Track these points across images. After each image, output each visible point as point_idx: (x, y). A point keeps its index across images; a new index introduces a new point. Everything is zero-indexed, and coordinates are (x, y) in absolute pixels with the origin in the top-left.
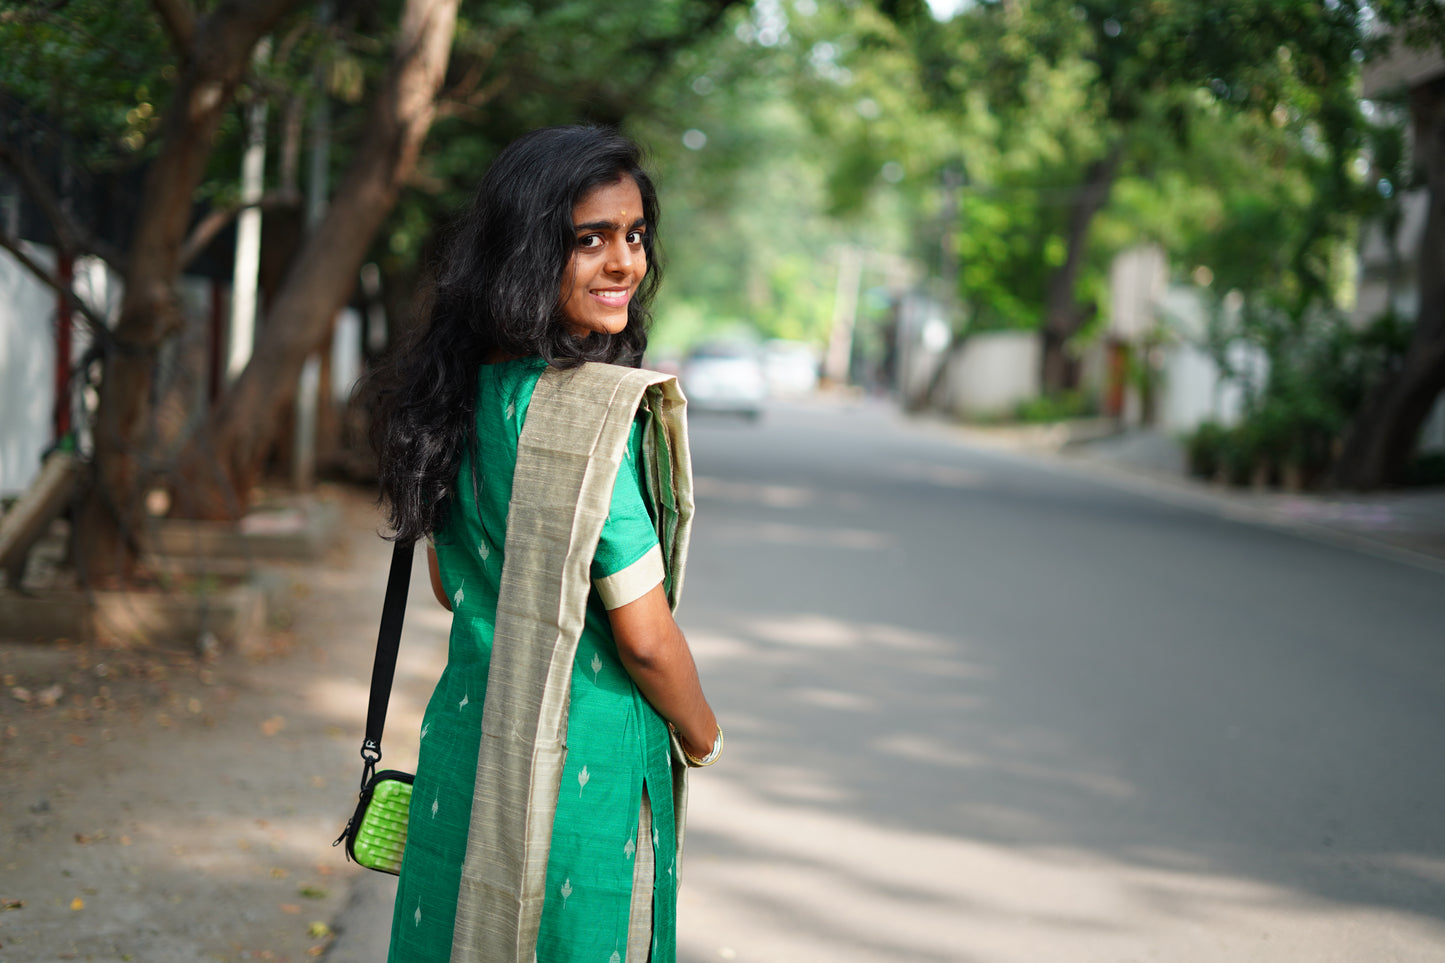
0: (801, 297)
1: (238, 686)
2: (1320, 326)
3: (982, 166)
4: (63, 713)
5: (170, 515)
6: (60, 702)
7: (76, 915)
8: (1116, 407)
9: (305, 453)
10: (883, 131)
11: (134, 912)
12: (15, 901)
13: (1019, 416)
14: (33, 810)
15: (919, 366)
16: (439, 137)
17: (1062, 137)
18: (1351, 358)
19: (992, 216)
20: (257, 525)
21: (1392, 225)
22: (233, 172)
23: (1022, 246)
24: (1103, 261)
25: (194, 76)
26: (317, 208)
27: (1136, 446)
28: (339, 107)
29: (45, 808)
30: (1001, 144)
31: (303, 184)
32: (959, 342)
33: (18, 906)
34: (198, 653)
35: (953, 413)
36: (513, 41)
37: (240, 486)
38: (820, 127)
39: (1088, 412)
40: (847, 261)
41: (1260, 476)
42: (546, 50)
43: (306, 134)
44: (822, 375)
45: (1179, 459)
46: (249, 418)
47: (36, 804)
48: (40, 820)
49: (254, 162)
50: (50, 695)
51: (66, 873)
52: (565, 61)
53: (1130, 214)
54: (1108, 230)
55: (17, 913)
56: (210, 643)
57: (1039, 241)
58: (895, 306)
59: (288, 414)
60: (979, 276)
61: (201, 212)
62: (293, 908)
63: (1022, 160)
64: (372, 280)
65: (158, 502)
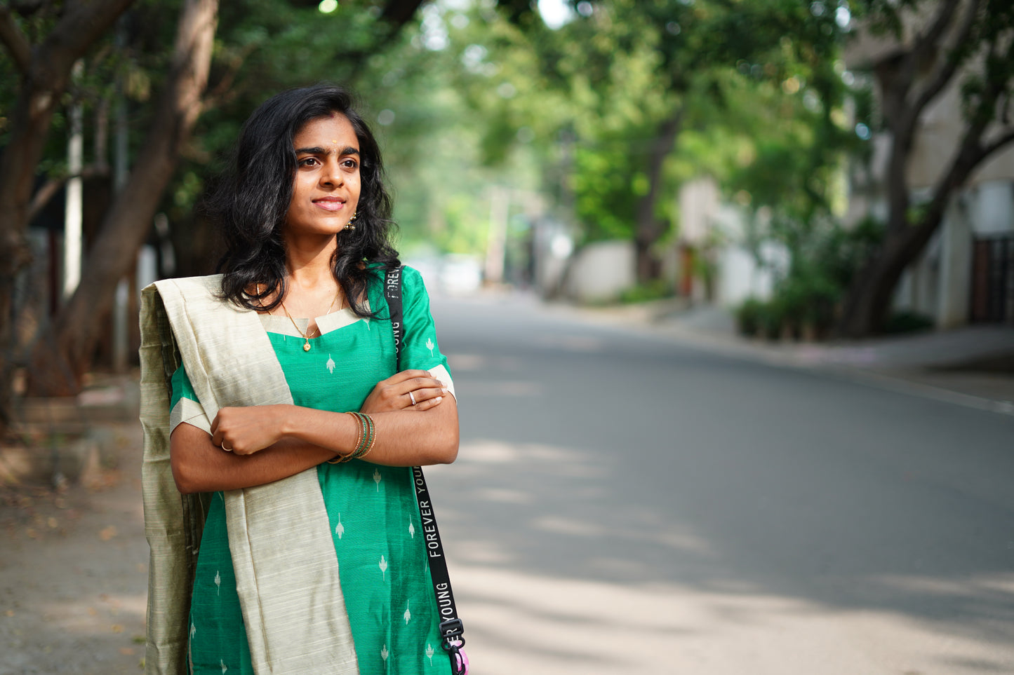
0: (466, 225)
1: (83, 508)
2: (823, 228)
3: (587, 128)
5: (26, 395)
8: (686, 290)
9: (121, 347)
10: (518, 106)
11: (19, 660)
13: (621, 300)
15: (551, 269)
16: (206, 124)
17: (641, 106)
18: (845, 249)
19: (596, 162)
20: (90, 398)
22: (61, 153)
23: (619, 182)
24: (673, 189)
25: (31, 88)
26: (121, 177)
27: (702, 317)
28: (133, 105)
30: (600, 111)
31: (111, 158)
32: (579, 250)
34: (53, 487)
36: (254, 55)
37: (77, 373)
38: (473, 105)
39: (668, 294)
40: (498, 198)
41: (787, 332)
42: (278, 61)
43: (111, 124)
44: (485, 279)
46: (80, 325)
49: (76, 146)
52: (292, 66)
53: (691, 156)
54: (675, 167)
56: (61, 481)
57: (628, 179)
58: (532, 228)
59: (107, 321)
60: (590, 205)
61: (40, 182)
62: (130, 650)
63: (614, 123)
64: (163, 225)
65: (19, 385)
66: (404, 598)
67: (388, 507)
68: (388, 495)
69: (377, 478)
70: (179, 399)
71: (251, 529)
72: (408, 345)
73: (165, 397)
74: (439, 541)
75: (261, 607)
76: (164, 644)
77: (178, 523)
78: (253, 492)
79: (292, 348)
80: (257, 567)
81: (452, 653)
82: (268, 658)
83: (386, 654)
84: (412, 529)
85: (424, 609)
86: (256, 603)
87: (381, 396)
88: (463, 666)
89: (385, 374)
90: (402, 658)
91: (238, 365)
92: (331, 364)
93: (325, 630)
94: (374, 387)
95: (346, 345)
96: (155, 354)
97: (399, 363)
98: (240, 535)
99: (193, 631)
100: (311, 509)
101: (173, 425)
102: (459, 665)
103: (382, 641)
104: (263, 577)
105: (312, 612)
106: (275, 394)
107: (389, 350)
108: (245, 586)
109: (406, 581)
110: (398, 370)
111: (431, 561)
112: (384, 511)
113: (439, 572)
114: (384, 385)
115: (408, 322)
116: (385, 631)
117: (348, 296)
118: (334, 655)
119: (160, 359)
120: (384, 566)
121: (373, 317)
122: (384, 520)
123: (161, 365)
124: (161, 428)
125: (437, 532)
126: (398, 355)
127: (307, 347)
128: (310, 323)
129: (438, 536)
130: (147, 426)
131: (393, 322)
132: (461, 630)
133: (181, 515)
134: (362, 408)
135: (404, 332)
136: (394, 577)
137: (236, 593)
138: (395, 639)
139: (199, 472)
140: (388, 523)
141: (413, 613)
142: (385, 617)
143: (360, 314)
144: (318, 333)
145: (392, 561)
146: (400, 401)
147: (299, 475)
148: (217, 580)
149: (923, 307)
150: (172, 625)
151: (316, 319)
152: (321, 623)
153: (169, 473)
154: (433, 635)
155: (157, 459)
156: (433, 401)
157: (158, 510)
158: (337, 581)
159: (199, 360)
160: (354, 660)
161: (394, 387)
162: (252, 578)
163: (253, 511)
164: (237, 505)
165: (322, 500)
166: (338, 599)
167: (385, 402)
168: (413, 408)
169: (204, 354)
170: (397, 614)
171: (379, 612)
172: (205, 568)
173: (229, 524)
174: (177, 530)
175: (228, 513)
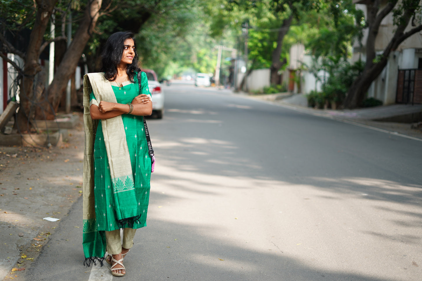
1: (58, 154)
2: (342, 64)
4: (19, 159)
6: (17, 157)
7: (31, 190)
8: (292, 90)
9: (69, 104)
11: (42, 190)
12: (18, 188)
13: (265, 92)
14: (18, 175)
18: (350, 73)
21: (361, 37)
23: (266, 44)
24: (288, 47)
25: (42, 11)
26: (70, 40)
28: (75, 12)
29: (20, 174)
31: (66, 34)
33: (19, 189)
34: (48, 147)
35: (247, 91)
37: (53, 113)
39: (284, 90)
41: (326, 106)
44: (212, 81)
45: (305, 102)
46: (55, 94)
47: (18, 173)
48: (19, 176)
49: (53, 27)
50: (15, 156)
51: (27, 184)
53: (294, 34)
55: (18, 190)
56: (50, 145)
57: (271, 43)
58: (233, 61)
59: (64, 92)
60: (254, 53)
61: (43, 42)
62: (75, 189)
63: (265, 20)
66: (140, 144)
67: (137, 124)
68: (137, 122)
69: (135, 118)
70: (92, 99)
71: (107, 128)
72: (142, 89)
73: (89, 100)
74: (148, 132)
75: (109, 144)
76: (88, 155)
77: (92, 128)
78: (108, 120)
79: (117, 89)
80: (109, 135)
81: (151, 157)
82: (111, 154)
83: (136, 155)
84: (142, 129)
85: (145, 147)
86: (108, 143)
87: (136, 100)
88: (154, 160)
89: (137, 95)
90: (140, 157)
91: (105, 92)
92: (125, 93)
93: (123, 149)
94: (134, 98)
95: (128, 89)
96: (86, 90)
97: (140, 93)
98: (105, 129)
99: (95, 151)
100: (120, 124)
101: (90, 105)
102: (153, 160)
103: (135, 153)
104: (110, 137)
105: (120, 145)
106: (113, 99)
107: (138, 90)
108: (106, 139)
109: (141, 141)
110: (140, 94)
111: (147, 137)
112: (136, 125)
113: (148, 139)
114: (136, 98)
115: (142, 84)
116: (136, 150)
117: (129, 78)
118: (125, 155)
119: (88, 91)
120: (136, 136)
121: (134, 82)
122: (136, 127)
123: (88, 92)
124: (88, 107)
125: (148, 130)
126: (140, 91)
127: (120, 89)
128: (121, 84)
129: (148, 131)
130: (85, 106)
131: (139, 84)
132: (153, 152)
133: (92, 126)
134: (132, 103)
135: (141, 86)
136: (138, 139)
137: (104, 141)
138: (138, 153)
139: (96, 115)
140: (137, 128)
141: (142, 148)
142: (136, 147)
143: (132, 82)
144: (122, 86)
145: (137, 136)
146: (140, 101)
147: (118, 117)
148: (100, 139)
149: (378, 97)
150: (90, 150)
151: (122, 83)
152: (122, 147)
153: (90, 117)
154: (147, 153)
155: (87, 113)
156: (147, 102)
157: (87, 125)
158: (126, 139)
159: (96, 91)
160: (129, 156)
161: (138, 98)
162: (107, 138)
163: (108, 124)
164: (104, 123)
165: (122, 122)
166: (126, 143)
167: (137, 101)
168: (143, 103)
169: (97, 90)
170: (139, 147)
171: (135, 146)
172: (97, 137)
173: (102, 127)
174: (91, 129)
175: (102, 124)
